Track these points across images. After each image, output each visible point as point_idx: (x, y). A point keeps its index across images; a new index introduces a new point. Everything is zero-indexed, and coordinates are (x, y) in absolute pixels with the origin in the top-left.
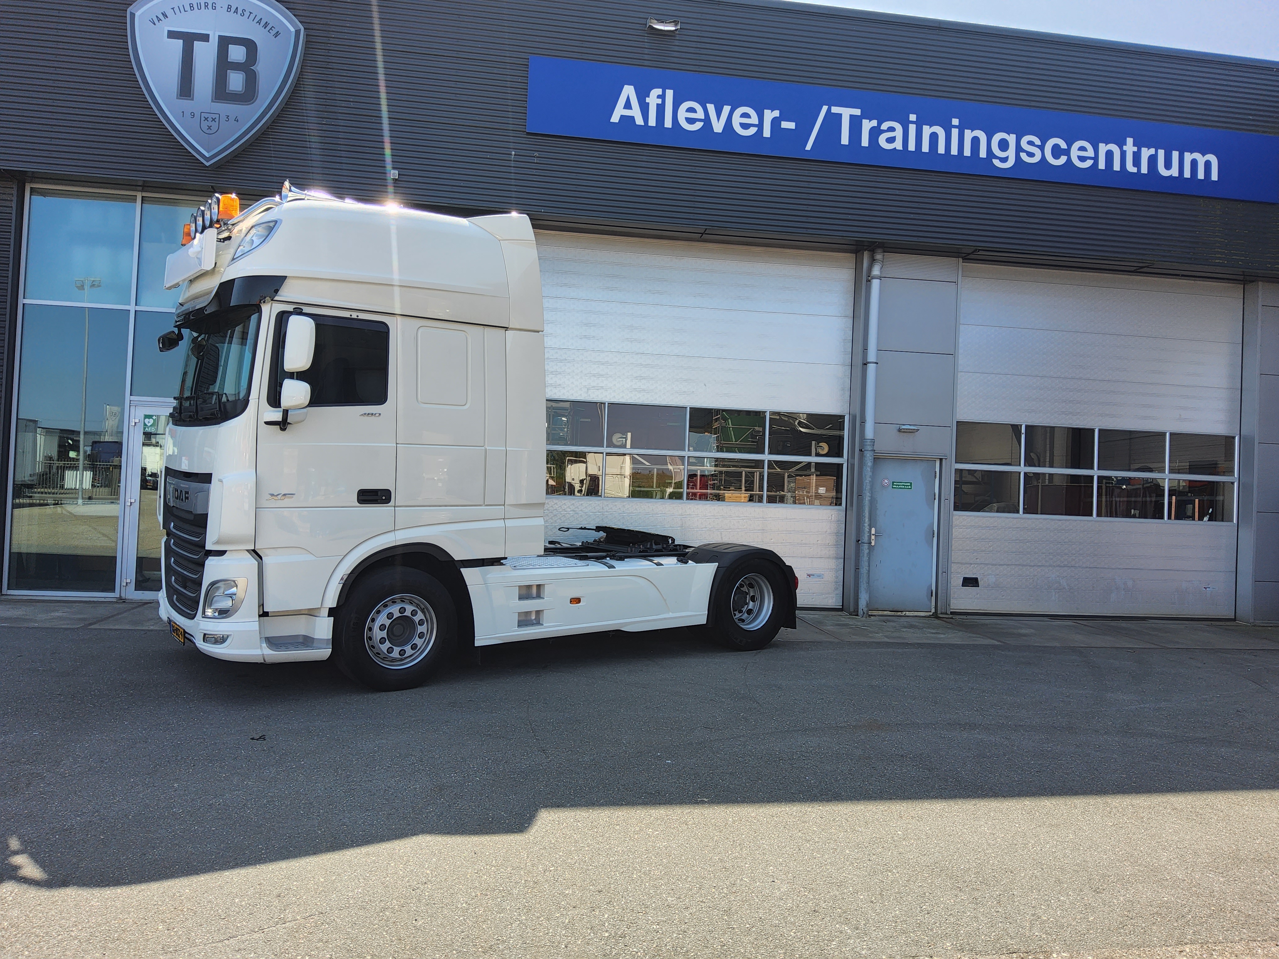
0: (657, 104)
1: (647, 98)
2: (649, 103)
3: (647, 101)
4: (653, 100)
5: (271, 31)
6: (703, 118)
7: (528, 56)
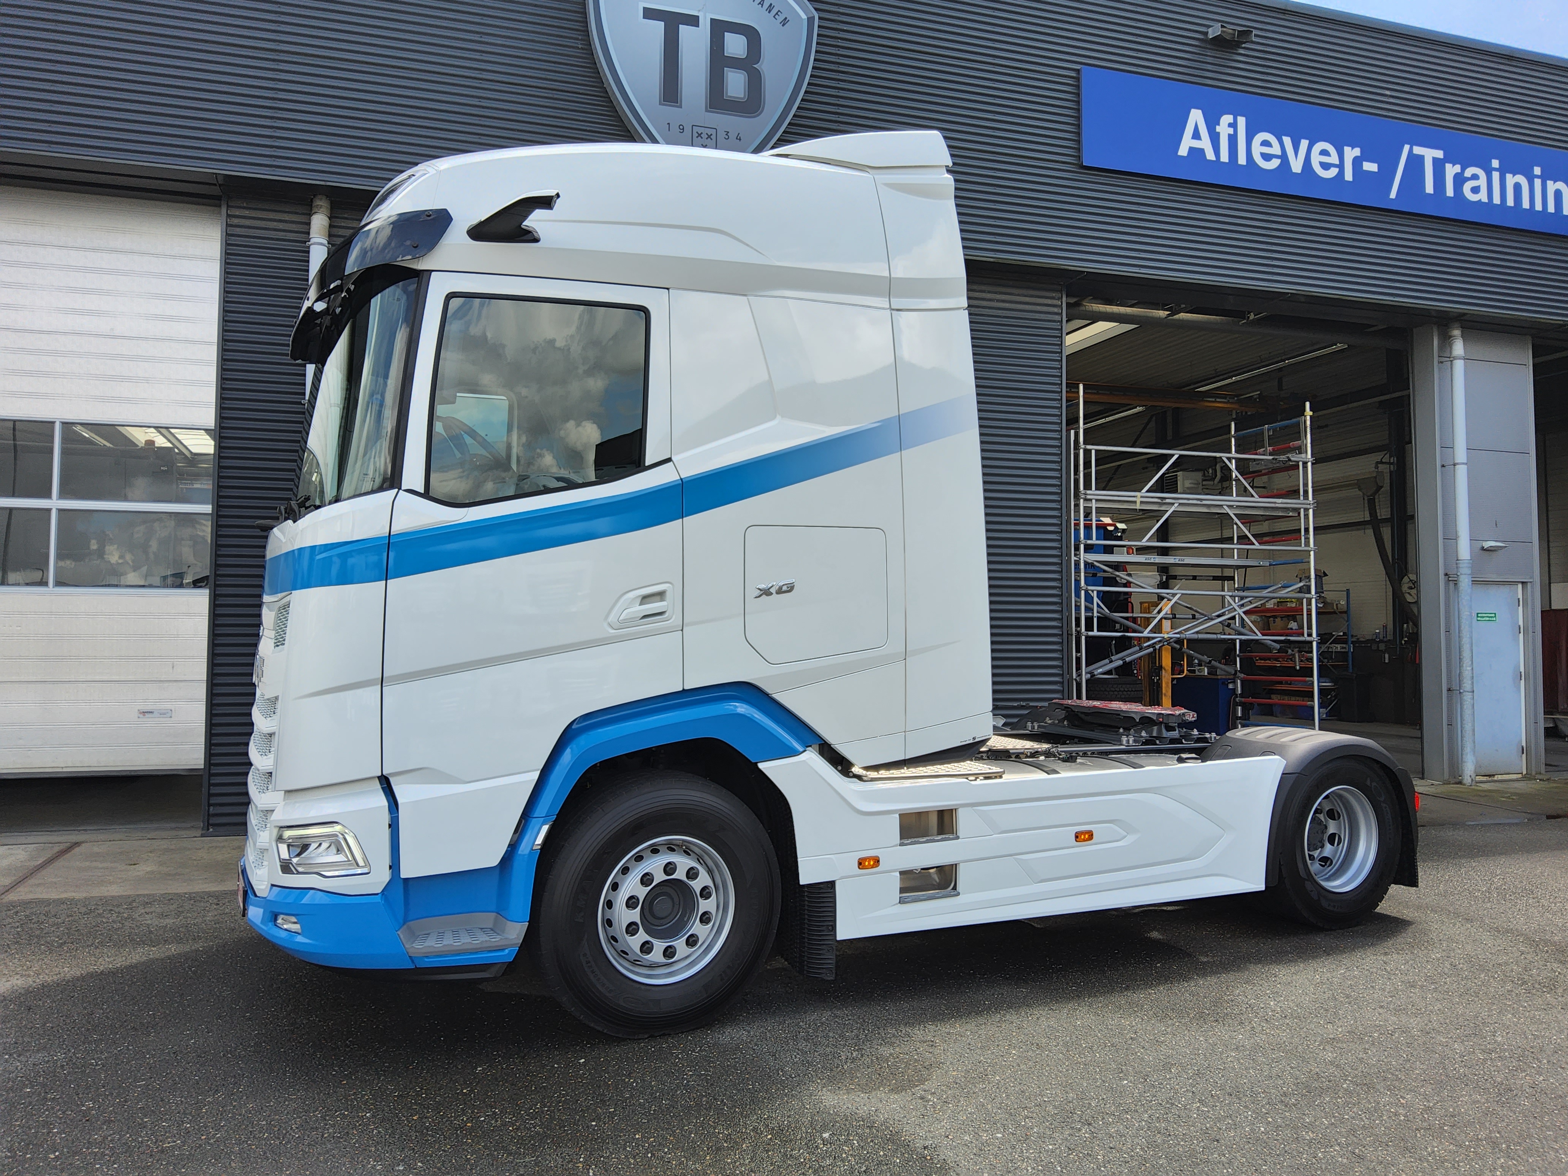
0: (1229, 135)
1: (1217, 127)
2: (1219, 133)
3: (1217, 131)
4: (1223, 129)
5: (777, 16)
6: (1279, 153)
7: (1078, 67)
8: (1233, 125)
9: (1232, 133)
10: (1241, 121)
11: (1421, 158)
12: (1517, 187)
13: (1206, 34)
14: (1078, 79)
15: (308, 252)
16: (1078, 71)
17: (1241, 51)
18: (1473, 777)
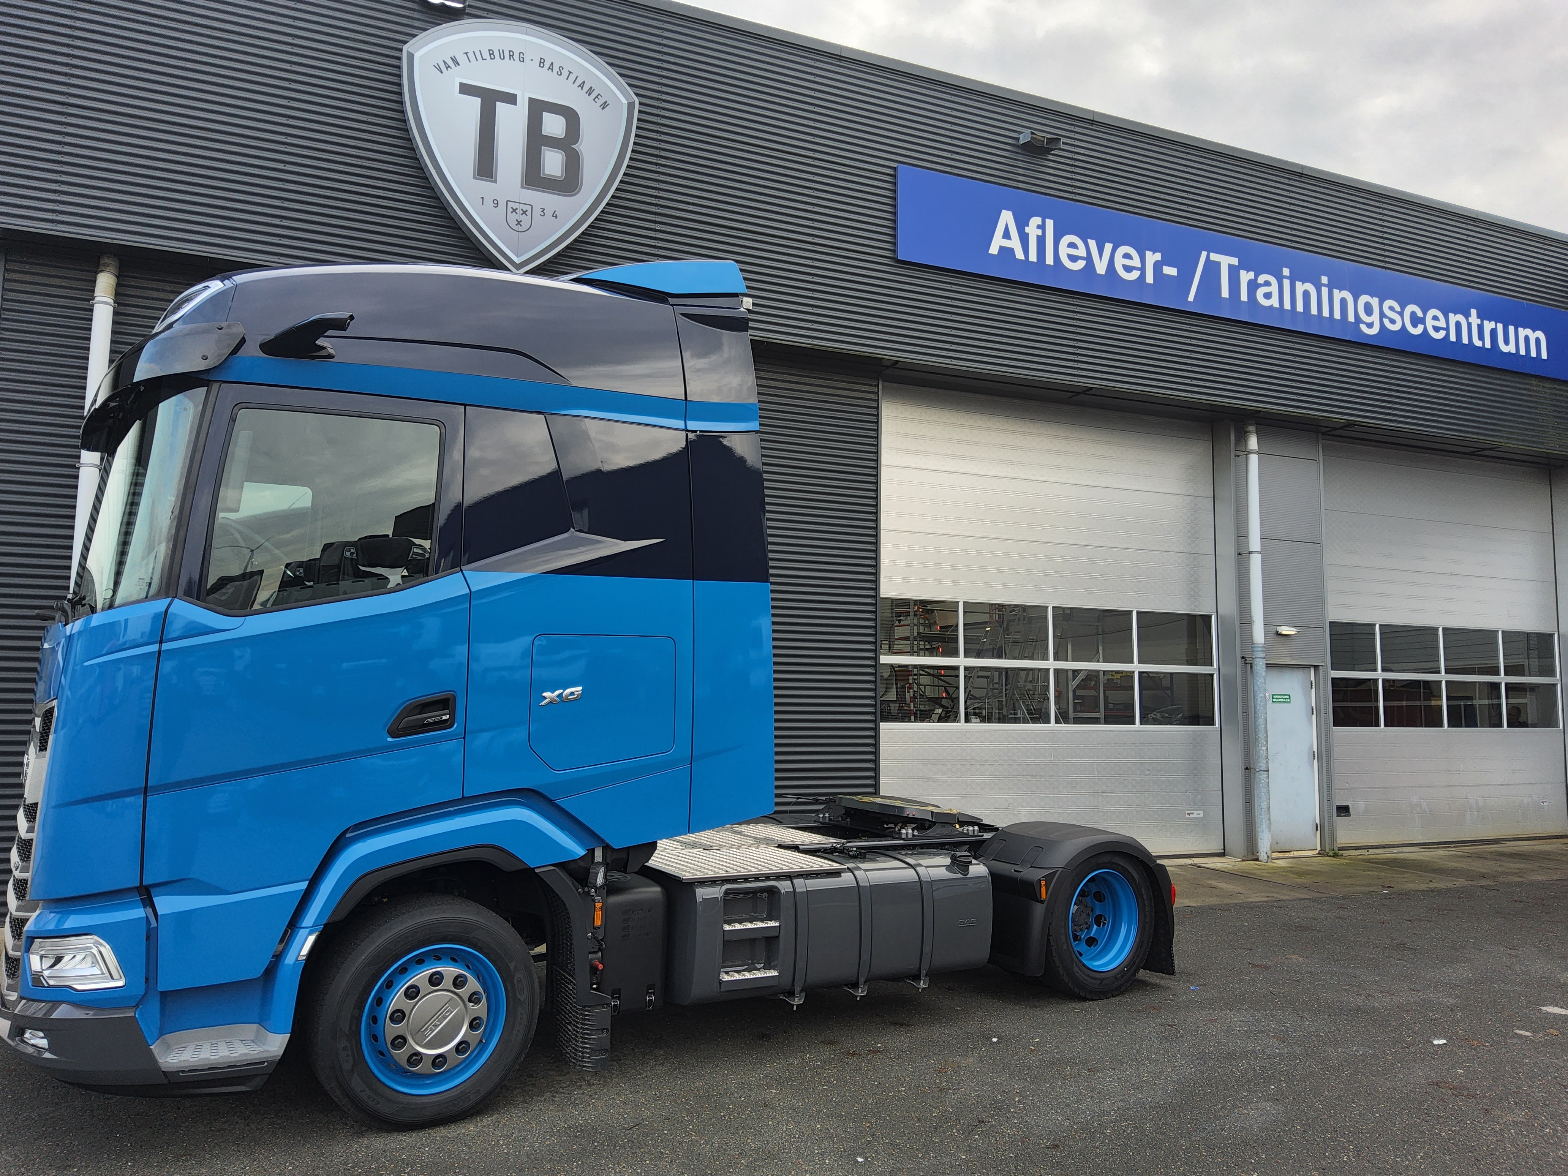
0: (1038, 236)
1: (1026, 228)
2: (1028, 234)
3: (1026, 231)
4: (1032, 230)
5: (596, 100)
6: (1085, 255)
7: (894, 165)
8: (1042, 227)
9: (1041, 234)
10: (1050, 223)
11: (1218, 264)
12: (1306, 294)
13: (1018, 139)
14: (894, 176)
15: (92, 310)
16: (895, 169)
17: (1051, 157)
18: (1269, 854)
